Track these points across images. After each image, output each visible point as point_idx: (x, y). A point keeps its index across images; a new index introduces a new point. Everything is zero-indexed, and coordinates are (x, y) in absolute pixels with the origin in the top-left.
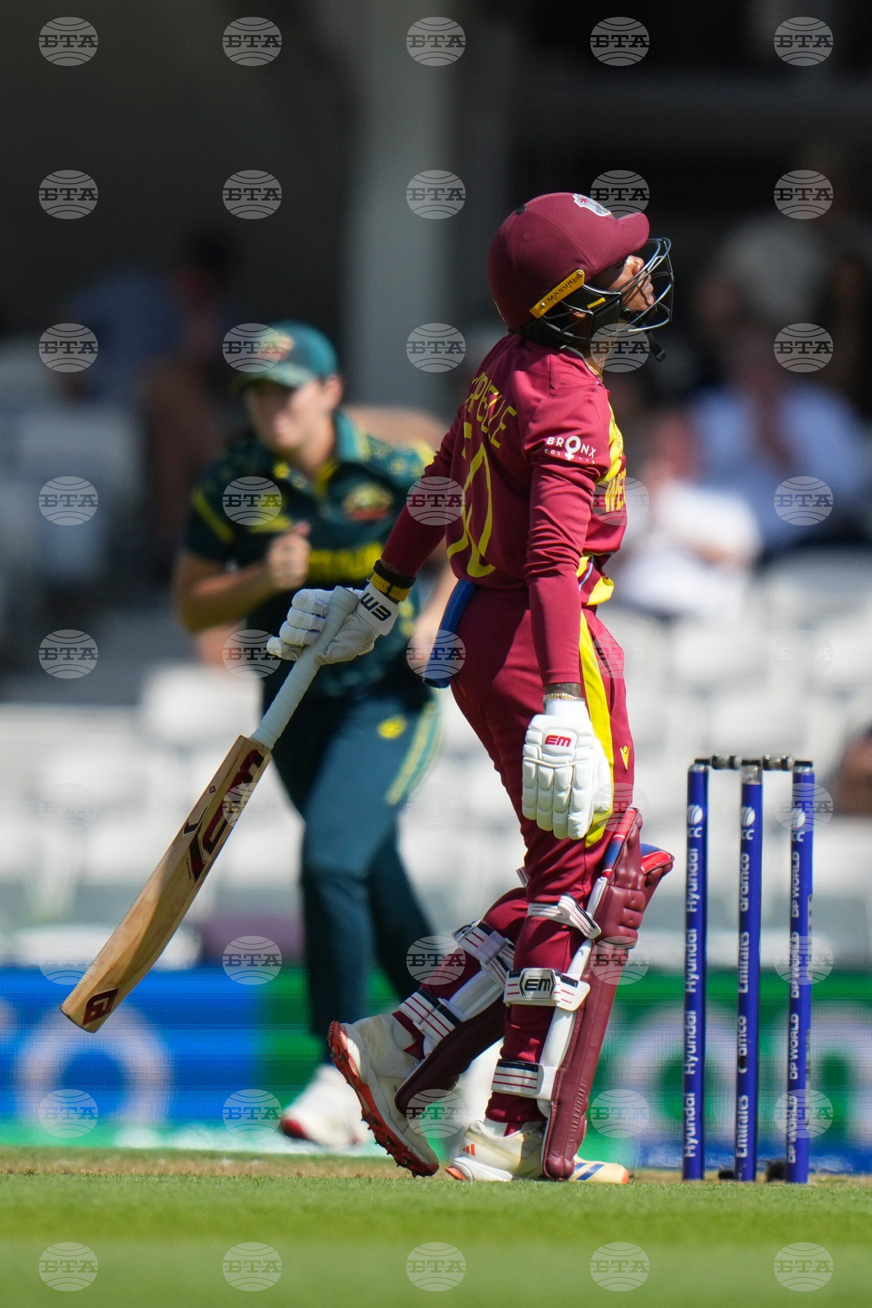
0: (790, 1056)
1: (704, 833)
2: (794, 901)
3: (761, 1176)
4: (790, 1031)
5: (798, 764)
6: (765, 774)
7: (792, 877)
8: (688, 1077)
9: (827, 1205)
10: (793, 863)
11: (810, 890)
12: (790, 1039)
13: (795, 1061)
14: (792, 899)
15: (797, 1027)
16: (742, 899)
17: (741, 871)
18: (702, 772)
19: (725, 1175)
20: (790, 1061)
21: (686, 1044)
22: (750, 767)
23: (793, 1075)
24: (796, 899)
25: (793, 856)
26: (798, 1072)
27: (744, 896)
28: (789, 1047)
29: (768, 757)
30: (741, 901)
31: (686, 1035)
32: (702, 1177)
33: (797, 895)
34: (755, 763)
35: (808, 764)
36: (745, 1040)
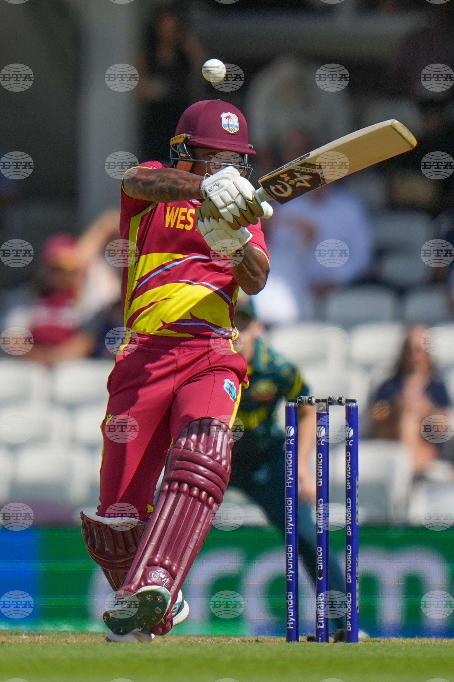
0: (347, 570)
1: (296, 442)
2: (348, 480)
3: (331, 639)
4: (347, 555)
5: (348, 401)
6: (331, 407)
7: (346, 466)
8: (289, 582)
9: (370, 653)
10: (347, 458)
11: (357, 474)
12: (347, 560)
13: (349, 572)
14: (347, 479)
15: (350, 553)
16: (318, 479)
17: (317, 463)
18: (294, 406)
19: (310, 639)
20: (347, 573)
21: (287, 563)
22: (321, 403)
23: (349, 580)
24: (349, 479)
25: (347, 454)
26: (352, 578)
27: (320, 478)
28: (347, 564)
29: (331, 397)
30: (317, 481)
31: (287, 558)
32: (297, 640)
33: (350, 476)
34: (324, 401)
35: (354, 401)
36: (322, 561)
